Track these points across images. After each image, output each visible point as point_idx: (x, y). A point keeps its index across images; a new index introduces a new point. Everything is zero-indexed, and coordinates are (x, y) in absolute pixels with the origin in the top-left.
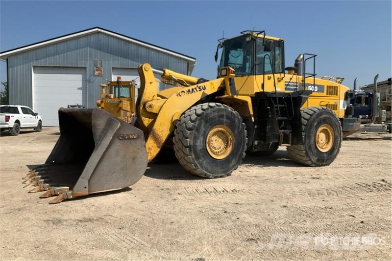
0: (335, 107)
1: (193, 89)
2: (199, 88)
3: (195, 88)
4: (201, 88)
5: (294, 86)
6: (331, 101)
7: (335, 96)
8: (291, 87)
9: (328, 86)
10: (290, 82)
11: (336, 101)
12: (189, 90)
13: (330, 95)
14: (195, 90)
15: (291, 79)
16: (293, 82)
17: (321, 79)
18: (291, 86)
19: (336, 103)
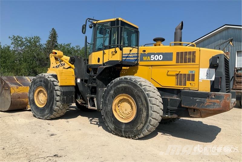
0: (192, 77)
1: (58, 66)
2: (62, 65)
3: (60, 65)
4: (63, 64)
5: (134, 57)
6: (185, 69)
7: (192, 63)
8: (131, 59)
9: (178, 53)
10: (129, 54)
11: (192, 70)
12: (57, 66)
13: (181, 62)
14: (59, 66)
15: (131, 51)
16: (133, 54)
17: (169, 46)
18: (132, 57)
19: (192, 72)
